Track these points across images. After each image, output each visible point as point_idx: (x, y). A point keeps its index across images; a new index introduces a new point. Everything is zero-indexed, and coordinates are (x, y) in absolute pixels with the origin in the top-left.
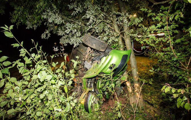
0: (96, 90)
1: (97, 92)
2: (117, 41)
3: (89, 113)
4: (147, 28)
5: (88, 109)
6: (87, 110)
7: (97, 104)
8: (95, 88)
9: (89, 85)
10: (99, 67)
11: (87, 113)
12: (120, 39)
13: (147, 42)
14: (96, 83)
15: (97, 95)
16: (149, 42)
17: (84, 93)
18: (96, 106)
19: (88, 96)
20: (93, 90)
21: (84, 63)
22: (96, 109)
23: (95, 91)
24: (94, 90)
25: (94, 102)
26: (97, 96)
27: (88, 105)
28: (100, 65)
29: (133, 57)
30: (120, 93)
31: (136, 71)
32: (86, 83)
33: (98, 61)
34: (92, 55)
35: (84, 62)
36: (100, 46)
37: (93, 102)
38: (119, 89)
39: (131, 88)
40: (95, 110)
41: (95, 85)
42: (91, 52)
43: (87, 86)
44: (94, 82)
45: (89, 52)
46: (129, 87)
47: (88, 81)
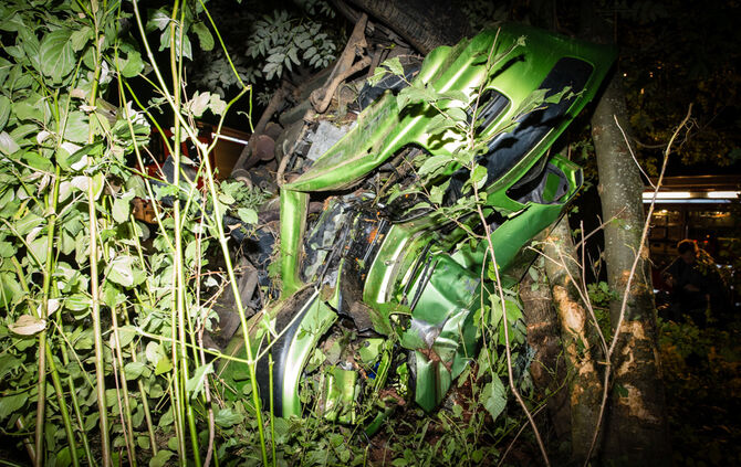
0: (355, 310)
1: (358, 320)
8: (353, 299)
14: (361, 263)
23: (346, 316)
24: (346, 304)
29: (622, 149)
35: (310, 131)
41: (354, 278)
42: (367, 61)
43: (302, 274)
44: (349, 254)
45: (353, 64)
46: (576, 336)
47: (311, 242)
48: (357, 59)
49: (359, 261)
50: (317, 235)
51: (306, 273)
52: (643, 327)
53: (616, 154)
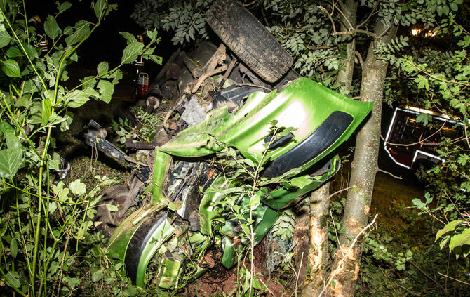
0: (192, 216)
1: (192, 224)
2: (336, 67)
3: (134, 283)
4: (462, 29)
5: (136, 267)
6: (131, 270)
7: (178, 263)
8: (193, 209)
9: (172, 189)
10: (229, 124)
11: (126, 280)
12: (348, 65)
13: (444, 85)
14: (201, 188)
15: (190, 234)
16: (453, 90)
17: (146, 210)
18: (170, 268)
19: (154, 222)
20: (181, 212)
21: (183, 103)
22: (164, 278)
23: (186, 219)
24: (187, 213)
25: (168, 254)
26: (188, 239)
27: (140, 255)
28: (235, 119)
29: (370, 145)
30: (277, 263)
31: (362, 199)
32: (163, 172)
33: (233, 105)
34: (223, 81)
35: (185, 100)
36: (261, 54)
37: (163, 250)
38: (278, 249)
39: (324, 257)
40: (162, 282)
41: (196, 196)
42: (224, 67)
43: (166, 191)
44: (194, 183)
45: (216, 68)
46: (316, 248)
47: (174, 172)
48: (219, 66)
49: (200, 187)
50: (178, 169)
51: (169, 190)
52: (354, 252)
53: (366, 147)
